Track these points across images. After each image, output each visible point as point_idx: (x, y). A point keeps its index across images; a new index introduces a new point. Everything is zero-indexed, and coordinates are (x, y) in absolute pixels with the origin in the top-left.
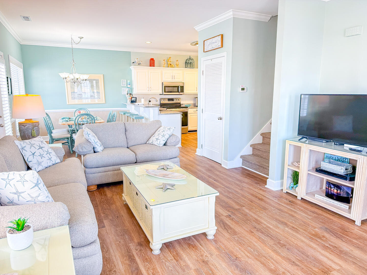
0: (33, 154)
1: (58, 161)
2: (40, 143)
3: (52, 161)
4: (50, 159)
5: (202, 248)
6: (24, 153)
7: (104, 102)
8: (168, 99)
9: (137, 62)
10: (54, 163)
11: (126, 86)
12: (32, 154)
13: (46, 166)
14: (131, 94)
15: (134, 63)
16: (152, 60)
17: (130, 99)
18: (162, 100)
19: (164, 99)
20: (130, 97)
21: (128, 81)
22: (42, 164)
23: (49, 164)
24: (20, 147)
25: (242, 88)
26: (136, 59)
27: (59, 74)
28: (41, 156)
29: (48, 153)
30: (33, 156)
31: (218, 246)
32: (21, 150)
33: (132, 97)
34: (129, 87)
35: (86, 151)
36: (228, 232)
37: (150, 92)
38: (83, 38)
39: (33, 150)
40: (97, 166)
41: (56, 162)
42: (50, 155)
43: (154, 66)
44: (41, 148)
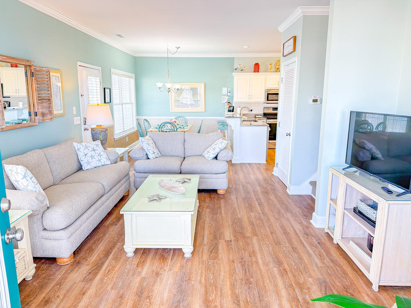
0: (86, 155)
1: (108, 162)
2: (95, 146)
3: (101, 162)
4: (99, 160)
5: (170, 263)
6: (79, 153)
7: (204, 111)
8: (273, 108)
9: (239, 68)
10: (103, 164)
11: (226, 94)
12: (84, 155)
13: (95, 166)
14: (229, 103)
15: (236, 69)
16: (257, 65)
17: (228, 108)
18: (266, 109)
19: (269, 108)
20: (228, 106)
21: (228, 89)
22: (91, 164)
23: (98, 165)
24: (76, 148)
25: (313, 100)
26: (239, 65)
27: (156, 83)
28: (92, 157)
29: (100, 155)
30: (85, 157)
31: (185, 265)
32: (77, 151)
33: (230, 106)
34: (229, 95)
35: (138, 156)
36: (209, 255)
37: (251, 100)
38: (180, 48)
39: (86, 151)
40: (145, 172)
41: (105, 164)
42: (100, 157)
43: (259, 72)
44: (94, 150)
